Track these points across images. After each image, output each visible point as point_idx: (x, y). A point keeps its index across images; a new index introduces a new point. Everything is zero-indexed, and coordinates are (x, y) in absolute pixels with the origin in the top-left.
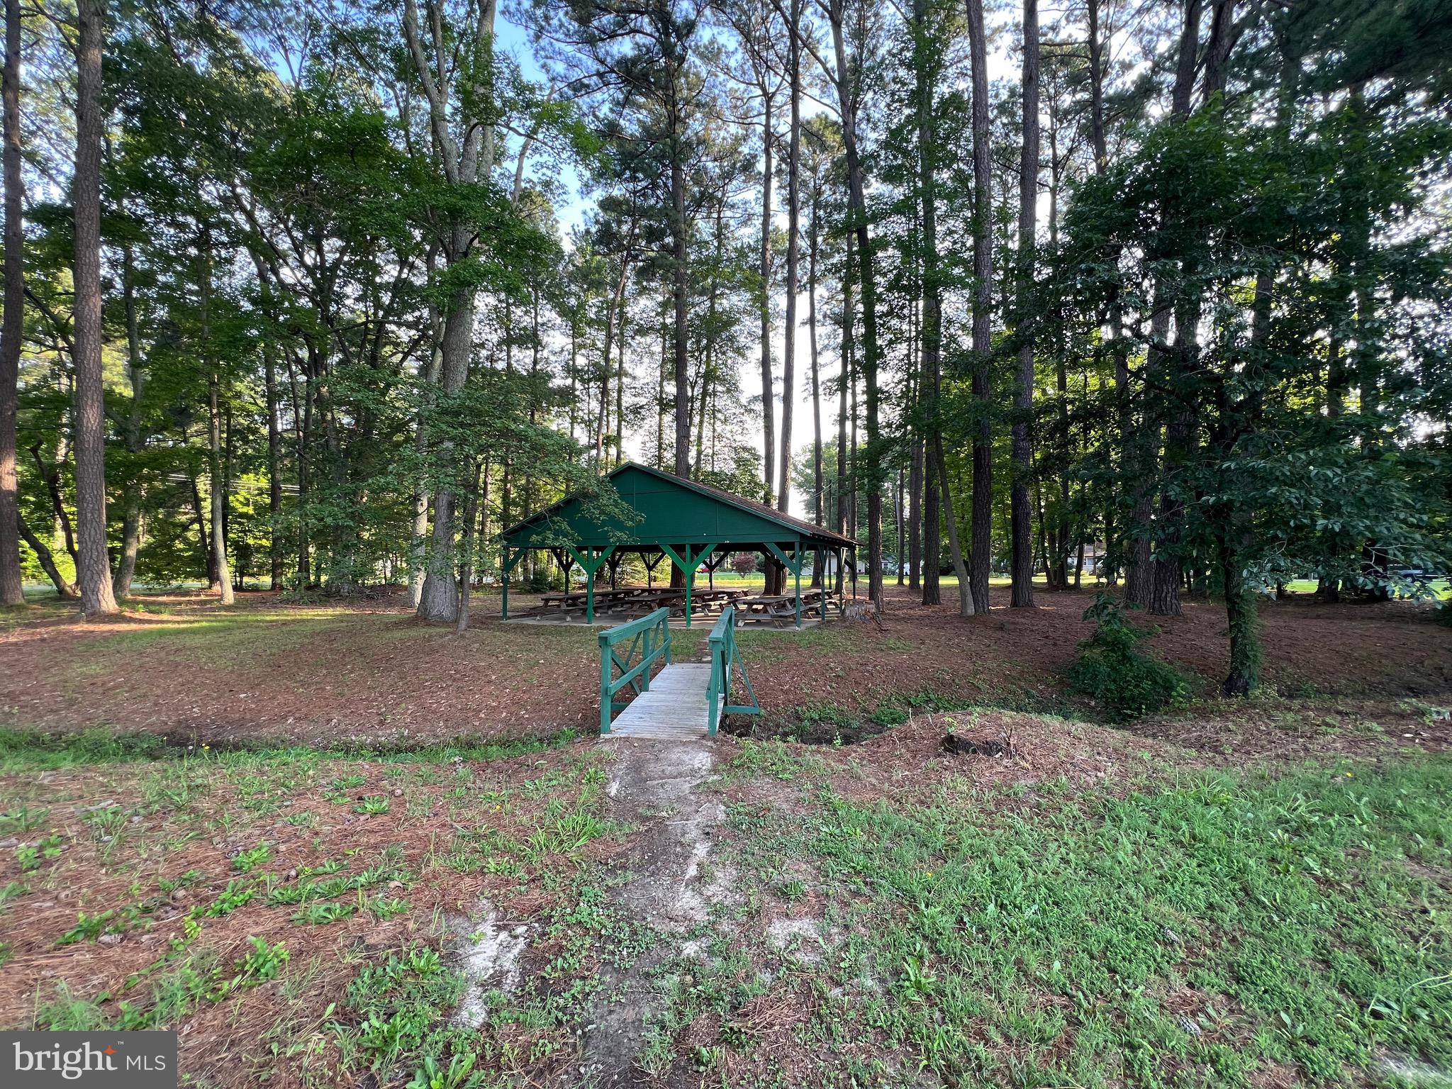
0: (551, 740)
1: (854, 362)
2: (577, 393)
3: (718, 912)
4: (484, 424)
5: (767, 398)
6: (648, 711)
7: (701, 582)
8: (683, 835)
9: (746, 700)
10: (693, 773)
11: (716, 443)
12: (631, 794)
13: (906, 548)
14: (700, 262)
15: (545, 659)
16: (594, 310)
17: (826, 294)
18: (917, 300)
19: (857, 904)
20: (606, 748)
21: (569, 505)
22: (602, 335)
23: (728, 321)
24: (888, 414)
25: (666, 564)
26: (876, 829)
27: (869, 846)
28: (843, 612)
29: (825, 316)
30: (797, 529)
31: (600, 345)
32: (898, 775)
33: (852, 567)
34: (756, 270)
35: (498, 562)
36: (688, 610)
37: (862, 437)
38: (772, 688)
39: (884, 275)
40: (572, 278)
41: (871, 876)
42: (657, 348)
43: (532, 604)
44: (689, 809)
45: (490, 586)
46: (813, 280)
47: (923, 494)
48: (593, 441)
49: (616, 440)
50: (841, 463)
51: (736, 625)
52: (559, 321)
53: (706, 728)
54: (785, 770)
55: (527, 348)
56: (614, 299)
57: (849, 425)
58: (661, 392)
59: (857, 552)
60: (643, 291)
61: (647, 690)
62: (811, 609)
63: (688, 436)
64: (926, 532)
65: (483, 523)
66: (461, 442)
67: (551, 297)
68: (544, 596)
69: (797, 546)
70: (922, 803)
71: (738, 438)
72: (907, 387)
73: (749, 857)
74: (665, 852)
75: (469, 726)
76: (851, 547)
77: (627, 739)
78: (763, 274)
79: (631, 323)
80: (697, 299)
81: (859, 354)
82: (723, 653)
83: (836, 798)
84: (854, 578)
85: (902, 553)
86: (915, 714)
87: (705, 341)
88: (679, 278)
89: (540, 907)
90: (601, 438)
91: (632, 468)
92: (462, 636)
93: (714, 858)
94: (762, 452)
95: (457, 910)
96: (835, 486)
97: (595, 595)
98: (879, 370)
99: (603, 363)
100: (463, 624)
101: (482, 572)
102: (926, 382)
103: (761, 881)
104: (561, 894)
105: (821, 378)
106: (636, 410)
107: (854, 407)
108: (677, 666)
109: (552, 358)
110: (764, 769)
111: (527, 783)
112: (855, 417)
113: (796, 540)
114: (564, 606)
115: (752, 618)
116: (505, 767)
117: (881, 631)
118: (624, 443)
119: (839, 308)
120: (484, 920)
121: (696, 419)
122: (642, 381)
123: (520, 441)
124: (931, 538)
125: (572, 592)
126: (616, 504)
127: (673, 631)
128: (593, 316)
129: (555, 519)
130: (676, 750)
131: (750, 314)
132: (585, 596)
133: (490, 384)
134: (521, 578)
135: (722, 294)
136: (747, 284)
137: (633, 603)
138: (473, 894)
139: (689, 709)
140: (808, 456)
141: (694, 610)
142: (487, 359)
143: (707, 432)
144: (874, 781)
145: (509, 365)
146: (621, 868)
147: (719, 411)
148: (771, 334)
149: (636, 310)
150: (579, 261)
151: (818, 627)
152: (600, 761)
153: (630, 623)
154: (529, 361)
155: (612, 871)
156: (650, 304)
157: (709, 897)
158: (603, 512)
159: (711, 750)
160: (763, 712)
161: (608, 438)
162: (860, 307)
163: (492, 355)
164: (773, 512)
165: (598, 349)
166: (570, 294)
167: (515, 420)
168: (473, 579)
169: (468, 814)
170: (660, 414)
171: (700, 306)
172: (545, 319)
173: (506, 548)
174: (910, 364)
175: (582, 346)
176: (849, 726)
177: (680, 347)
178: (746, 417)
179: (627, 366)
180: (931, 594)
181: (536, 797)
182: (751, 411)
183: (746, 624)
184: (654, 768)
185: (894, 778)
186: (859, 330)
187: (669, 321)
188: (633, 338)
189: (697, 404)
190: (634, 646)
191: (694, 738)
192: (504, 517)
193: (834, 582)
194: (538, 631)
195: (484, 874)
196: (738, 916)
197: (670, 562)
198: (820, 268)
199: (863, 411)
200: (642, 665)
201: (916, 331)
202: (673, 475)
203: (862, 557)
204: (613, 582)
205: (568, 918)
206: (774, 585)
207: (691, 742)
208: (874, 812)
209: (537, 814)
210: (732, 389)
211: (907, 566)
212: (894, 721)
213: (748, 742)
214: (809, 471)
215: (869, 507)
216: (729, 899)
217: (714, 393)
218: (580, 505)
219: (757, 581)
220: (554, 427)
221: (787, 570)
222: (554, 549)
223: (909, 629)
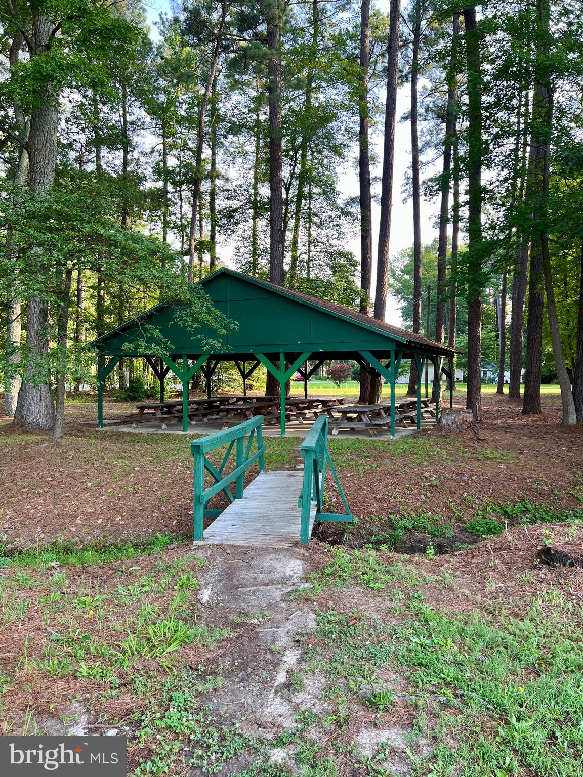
0: (144, 546)
1: (458, 160)
2: (169, 196)
3: (306, 719)
4: (72, 229)
5: (364, 200)
6: (242, 518)
7: (296, 390)
8: (273, 642)
9: (339, 508)
10: (284, 581)
11: (312, 248)
12: (222, 601)
13: (507, 356)
14: (294, 52)
15: (141, 466)
16: (184, 106)
17: (429, 85)
18: (527, 88)
19: (447, 716)
20: (199, 555)
21: (161, 313)
22: (193, 134)
23: (326, 116)
24: (491, 214)
25: (261, 373)
26: (468, 640)
27: (460, 658)
28: (439, 421)
29: (427, 109)
30: (393, 336)
31: (191, 145)
32: (491, 587)
33: (450, 375)
34: (355, 59)
35: (93, 370)
36: (283, 418)
37: (463, 241)
38: (365, 497)
39: (492, 62)
40: (161, 72)
41: (461, 688)
42: (250, 148)
43: (128, 412)
44: (280, 617)
45: (86, 394)
46: (416, 70)
47: (526, 299)
48: (186, 247)
49: (210, 246)
50: (441, 268)
51: (330, 433)
52: (148, 119)
53: (298, 536)
54: (376, 579)
55: (118, 149)
56: (204, 95)
57: (450, 228)
58: (256, 194)
59: (455, 360)
60: (236, 85)
61: (241, 497)
62: (406, 418)
63: (282, 241)
64: (529, 339)
65: (77, 331)
66: (50, 247)
67: (140, 94)
68: (140, 404)
69: (393, 354)
70: (516, 615)
71: (334, 242)
72: (513, 185)
73: (338, 666)
74: (254, 659)
75: (66, 531)
76: (449, 355)
77: (219, 546)
78: (362, 64)
79: (223, 120)
80: (291, 94)
81: (462, 151)
82: (315, 462)
83: (427, 609)
84: (451, 386)
85: (503, 360)
86: (511, 524)
87: (300, 140)
88: (272, 70)
89: (131, 711)
90: (194, 243)
91: (225, 274)
92: (58, 444)
93: (304, 665)
94: (358, 257)
95: (49, 713)
96: (434, 292)
97: (190, 403)
98: (484, 167)
99: (194, 164)
100: (59, 431)
101: (78, 381)
102: (534, 180)
103: (350, 690)
104: (152, 699)
105: (422, 177)
106: (230, 214)
107: (456, 207)
108: (271, 473)
109: (142, 159)
110: (355, 578)
111: (121, 590)
112: (457, 219)
113: (392, 348)
114: (159, 415)
115: (348, 426)
116: (101, 572)
117: (478, 440)
118: (218, 249)
119: (442, 99)
120: (77, 723)
121: (292, 223)
122: (235, 183)
123: (110, 245)
124: (534, 345)
125: (168, 400)
126: (209, 313)
127: (268, 439)
128: (183, 113)
129: (147, 326)
130: (268, 557)
131: (348, 110)
132: (181, 404)
133: (79, 187)
134: (118, 386)
135: (319, 87)
136: (344, 76)
137: (228, 411)
138: (65, 698)
139: (283, 516)
140: (407, 261)
141: (288, 418)
142: (76, 160)
143: (302, 237)
144: (466, 592)
145: (99, 167)
146: (211, 673)
147: (316, 215)
148: (370, 131)
149: (228, 106)
150: (168, 53)
151: (413, 435)
152: (192, 568)
153: (225, 430)
154: (119, 162)
155: (202, 677)
156: (243, 99)
157: (298, 704)
158: (195, 320)
159: (303, 558)
160: (356, 520)
161: (201, 243)
162: (465, 99)
163: (81, 157)
164: (369, 320)
165: (190, 149)
166: (158, 90)
167: (103, 224)
168: (69, 387)
169: (61, 619)
170: (254, 219)
171: (295, 101)
172: (133, 118)
173: (101, 356)
174: (517, 160)
175: (173, 146)
176: (443, 535)
177: (274, 146)
178: (343, 221)
179: (219, 167)
180: (532, 402)
181: (129, 603)
182: (346, 214)
183: (340, 433)
184: (245, 575)
185: (488, 589)
186: (463, 124)
187: (263, 118)
188: (225, 137)
189: (293, 207)
190: (228, 454)
191: (286, 546)
192: (99, 325)
193: (430, 390)
194: (134, 438)
195: (76, 678)
196: (326, 725)
197: (265, 370)
198: (423, 55)
199: (465, 212)
200: (237, 472)
201: (526, 123)
202: (267, 284)
203: (460, 365)
204: (209, 390)
205: (158, 722)
206: (369, 393)
207: (283, 549)
208: (466, 623)
209: (129, 619)
210: (329, 190)
211: (507, 375)
212: (489, 531)
213: (340, 551)
214: (407, 277)
215: (469, 313)
216: (318, 707)
217: (310, 196)
218: (173, 313)
219: (352, 389)
220: (147, 233)
221: (383, 379)
222: (148, 358)
223: (507, 438)
